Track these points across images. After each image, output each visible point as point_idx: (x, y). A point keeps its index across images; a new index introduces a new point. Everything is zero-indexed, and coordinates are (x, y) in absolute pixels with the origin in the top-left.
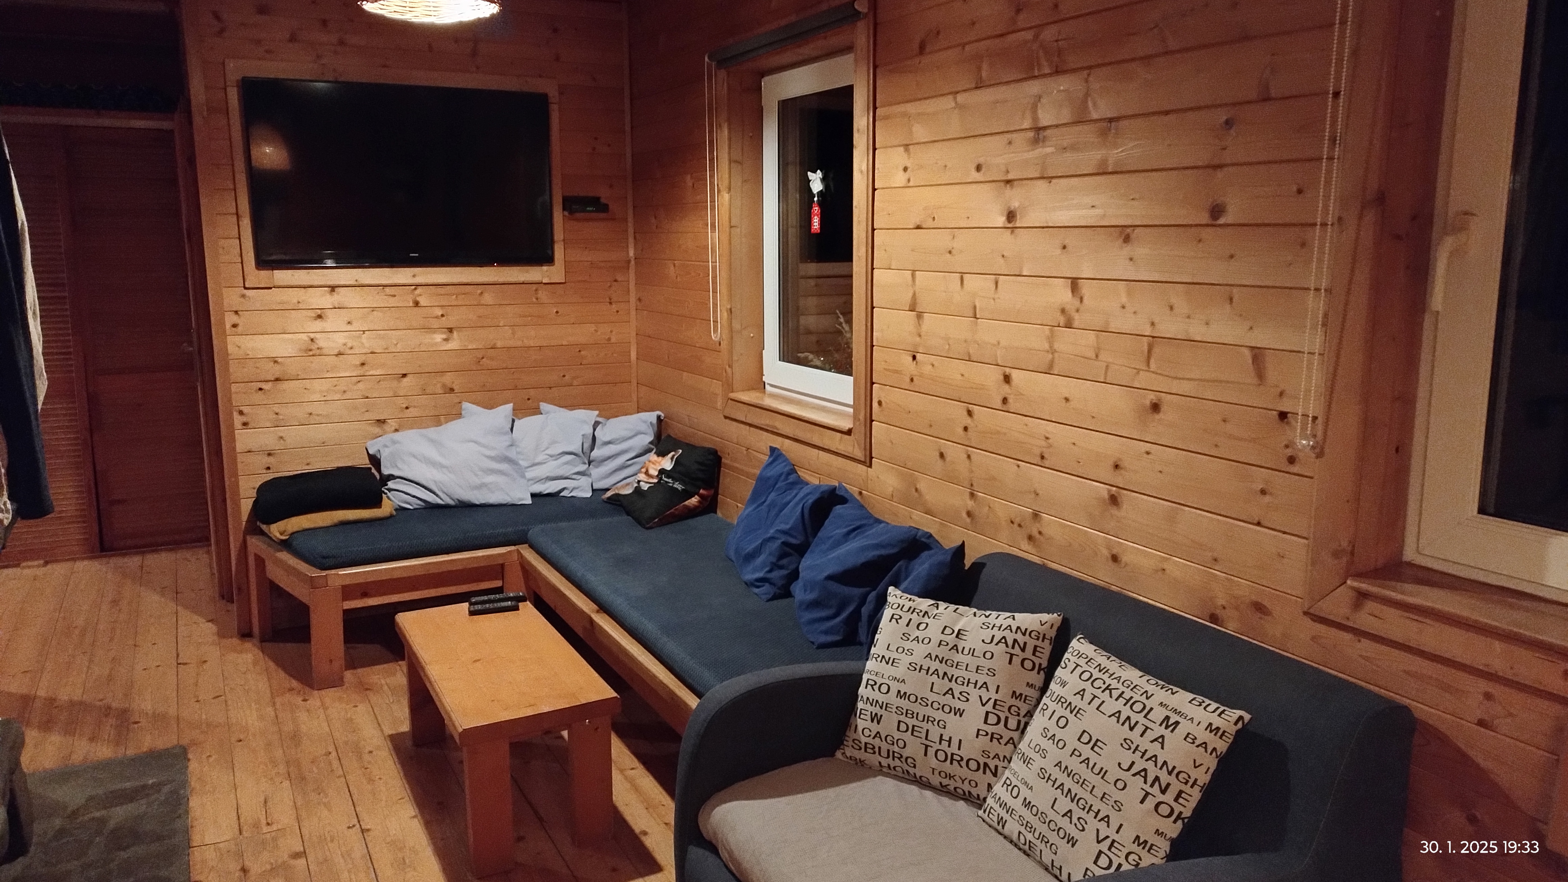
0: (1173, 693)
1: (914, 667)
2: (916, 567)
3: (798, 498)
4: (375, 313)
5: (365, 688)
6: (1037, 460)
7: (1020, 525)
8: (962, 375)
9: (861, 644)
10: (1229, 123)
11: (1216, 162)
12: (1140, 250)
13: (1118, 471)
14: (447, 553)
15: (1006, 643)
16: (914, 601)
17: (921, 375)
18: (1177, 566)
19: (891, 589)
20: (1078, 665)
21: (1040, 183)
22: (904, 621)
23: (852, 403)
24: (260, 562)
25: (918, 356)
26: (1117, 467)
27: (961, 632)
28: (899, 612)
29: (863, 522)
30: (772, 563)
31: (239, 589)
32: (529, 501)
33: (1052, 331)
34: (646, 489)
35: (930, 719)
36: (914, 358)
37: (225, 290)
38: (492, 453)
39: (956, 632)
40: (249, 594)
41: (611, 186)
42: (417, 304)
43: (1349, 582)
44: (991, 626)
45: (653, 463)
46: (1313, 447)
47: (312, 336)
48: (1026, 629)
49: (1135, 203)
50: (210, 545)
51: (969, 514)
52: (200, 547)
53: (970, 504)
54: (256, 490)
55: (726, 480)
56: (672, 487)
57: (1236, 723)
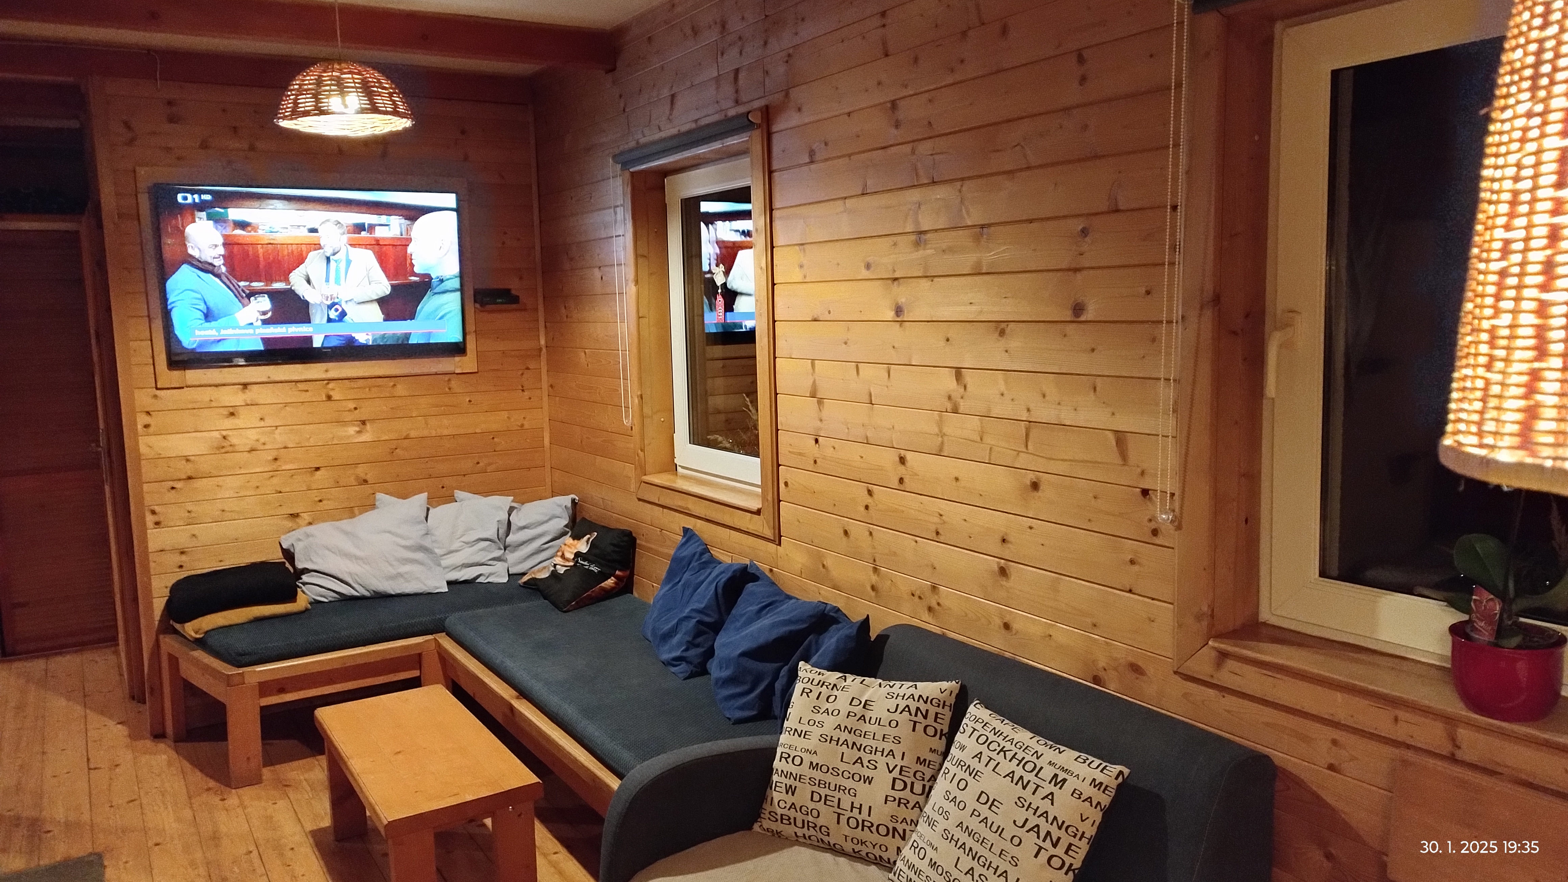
0: (1060, 753)
1: (826, 739)
2: (826, 640)
3: (710, 578)
4: (287, 408)
5: (284, 786)
6: (933, 535)
7: (920, 598)
8: (862, 457)
9: (776, 718)
10: (1084, 232)
11: (1073, 266)
12: (1014, 343)
13: (1004, 545)
14: (364, 645)
15: (909, 711)
16: (823, 674)
17: (824, 458)
18: (1064, 633)
19: (801, 664)
20: (975, 730)
21: (924, 280)
22: (814, 695)
23: (760, 483)
24: (174, 661)
25: (820, 439)
26: (1004, 541)
27: (868, 702)
28: (809, 685)
29: (774, 599)
30: (688, 642)
31: (152, 690)
32: (445, 589)
33: (941, 417)
34: (562, 572)
35: (842, 787)
36: (817, 441)
37: (136, 391)
38: (408, 543)
39: (863, 704)
40: (162, 694)
41: (521, 278)
42: (329, 398)
43: (1210, 643)
44: (895, 696)
45: (569, 546)
46: (1172, 522)
47: (224, 433)
48: (928, 697)
49: (1007, 301)
50: (118, 645)
51: (873, 588)
52: (106, 647)
53: (874, 578)
54: (169, 589)
55: (642, 561)
56: (588, 569)
57: (1116, 778)
